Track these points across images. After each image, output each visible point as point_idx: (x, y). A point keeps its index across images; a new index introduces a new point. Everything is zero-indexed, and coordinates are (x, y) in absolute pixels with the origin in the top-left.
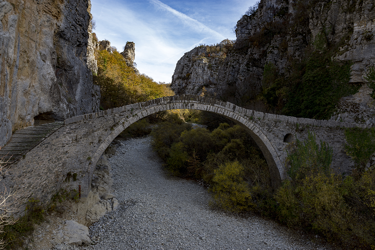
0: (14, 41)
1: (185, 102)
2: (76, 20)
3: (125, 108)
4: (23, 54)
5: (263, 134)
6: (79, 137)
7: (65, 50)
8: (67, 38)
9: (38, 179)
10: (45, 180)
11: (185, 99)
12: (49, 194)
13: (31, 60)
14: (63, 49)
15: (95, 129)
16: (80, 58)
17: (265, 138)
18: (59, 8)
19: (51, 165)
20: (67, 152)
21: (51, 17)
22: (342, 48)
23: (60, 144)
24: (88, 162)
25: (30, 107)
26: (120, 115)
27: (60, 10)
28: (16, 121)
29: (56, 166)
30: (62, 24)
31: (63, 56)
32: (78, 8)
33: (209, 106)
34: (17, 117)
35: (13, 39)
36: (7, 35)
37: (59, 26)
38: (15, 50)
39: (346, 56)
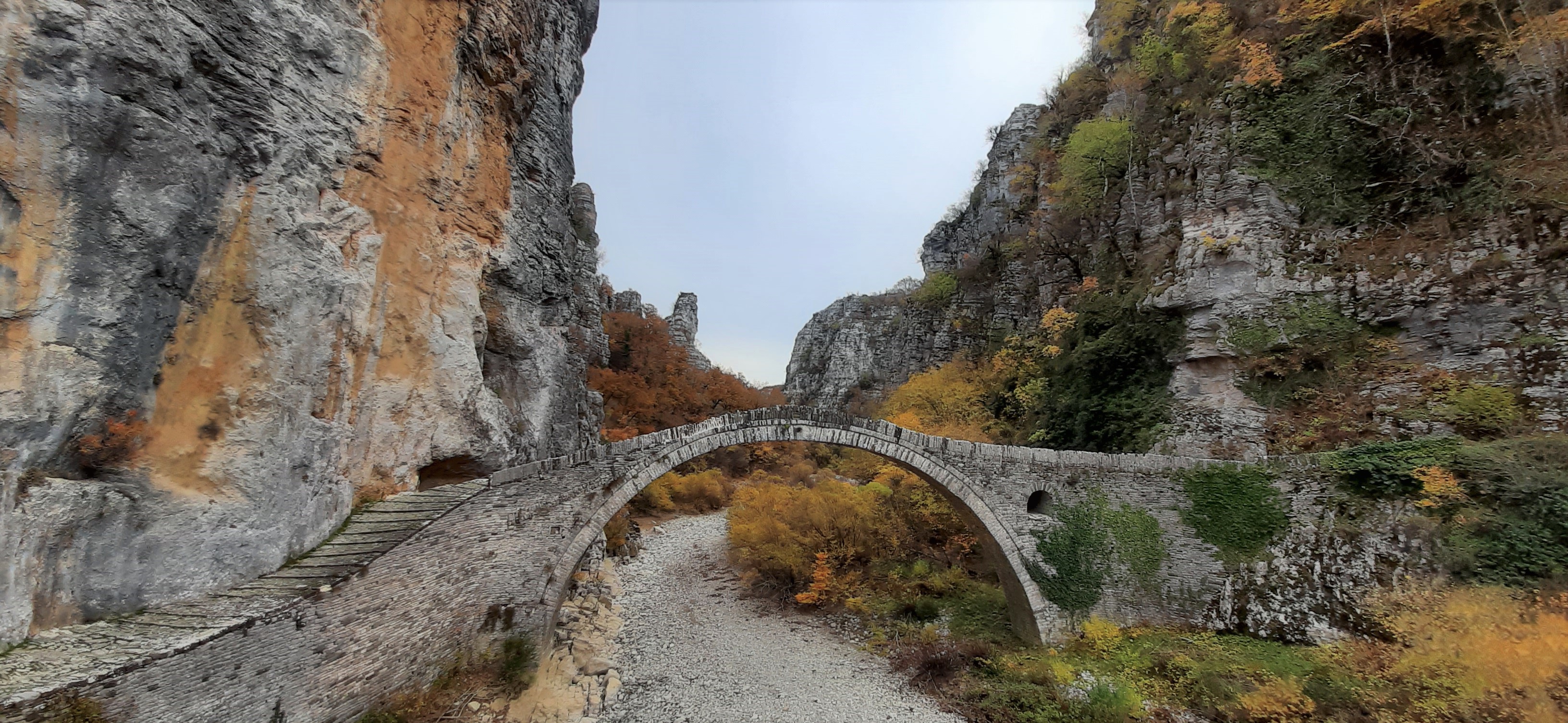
0: (371, 293)
1: (780, 424)
2: (540, 246)
3: (639, 442)
4: (394, 322)
5: (972, 495)
6: (526, 514)
7: (511, 312)
8: (515, 286)
9: (403, 627)
10: (424, 629)
11: (780, 418)
12: (432, 668)
13: (415, 335)
14: (505, 310)
15: (565, 494)
16: (551, 329)
17: (980, 503)
18: (496, 219)
19: (443, 588)
20: (492, 553)
21: (474, 239)
22: (1161, 278)
23: (475, 534)
24: (545, 578)
25: (409, 446)
26: (628, 460)
27: (500, 223)
28: (365, 482)
29: (459, 591)
30: (505, 256)
31: (507, 327)
32: (545, 219)
33: (837, 431)
34: (368, 470)
35: (368, 287)
36: (354, 279)
37: (495, 259)
38: (371, 314)
39: (1171, 298)
